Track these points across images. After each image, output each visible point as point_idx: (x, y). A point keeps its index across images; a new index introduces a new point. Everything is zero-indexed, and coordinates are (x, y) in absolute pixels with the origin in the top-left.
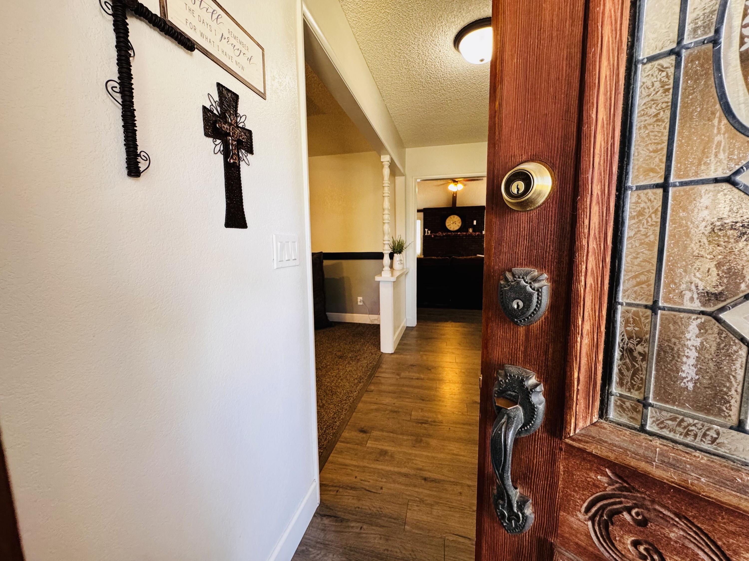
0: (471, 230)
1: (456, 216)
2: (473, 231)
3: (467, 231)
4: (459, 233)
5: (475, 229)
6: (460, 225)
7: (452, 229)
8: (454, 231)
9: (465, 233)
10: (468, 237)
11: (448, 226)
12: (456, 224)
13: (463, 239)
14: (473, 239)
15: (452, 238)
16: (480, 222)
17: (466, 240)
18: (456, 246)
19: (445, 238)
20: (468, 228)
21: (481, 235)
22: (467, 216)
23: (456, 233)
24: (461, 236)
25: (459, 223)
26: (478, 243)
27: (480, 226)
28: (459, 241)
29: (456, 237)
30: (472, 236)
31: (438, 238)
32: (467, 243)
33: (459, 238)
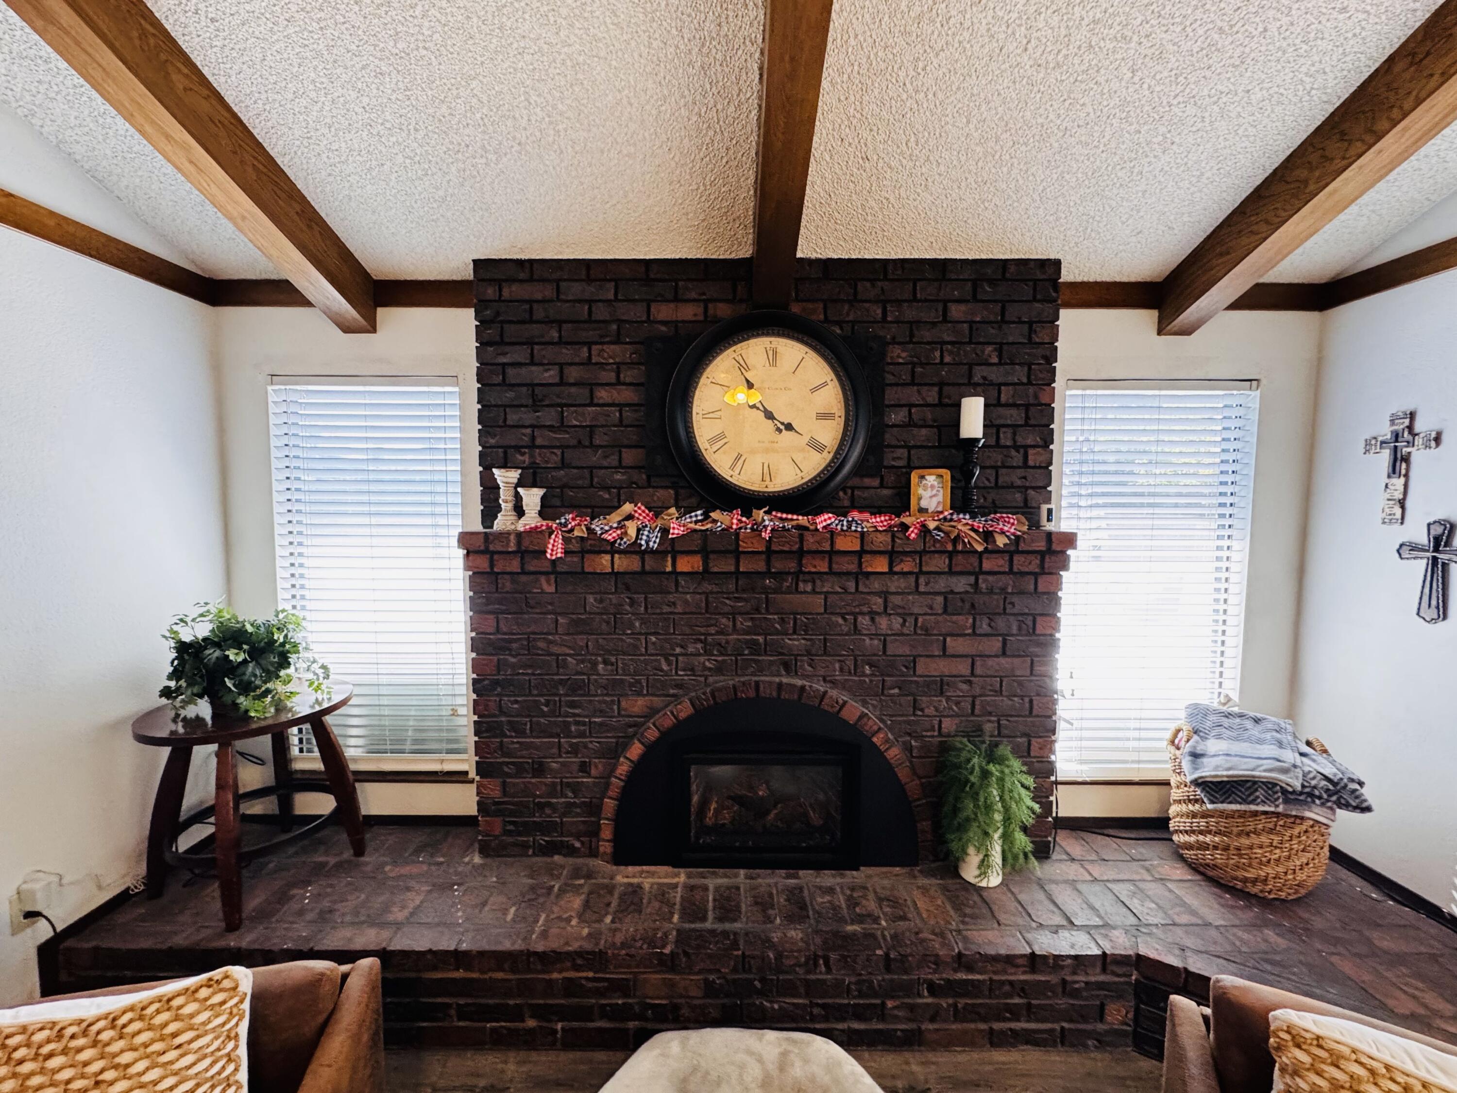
4: (824, 520)
5: (974, 477)
6: (829, 434)
7: (750, 478)
10: (907, 565)
11: (713, 441)
12: (789, 427)
13: (861, 575)
14: (961, 584)
15: (760, 566)
16: (1015, 416)
17: (896, 583)
18: (796, 643)
19: (685, 564)
20: (910, 467)
21: (1041, 545)
22: (898, 354)
23: (802, 520)
24: (842, 544)
25: (824, 416)
26: (1001, 623)
27: (1017, 458)
28: (820, 600)
29: (801, 553)
30: (951, 555)
31: (621, 563)
32: (904, 617)
33: (823, 567)
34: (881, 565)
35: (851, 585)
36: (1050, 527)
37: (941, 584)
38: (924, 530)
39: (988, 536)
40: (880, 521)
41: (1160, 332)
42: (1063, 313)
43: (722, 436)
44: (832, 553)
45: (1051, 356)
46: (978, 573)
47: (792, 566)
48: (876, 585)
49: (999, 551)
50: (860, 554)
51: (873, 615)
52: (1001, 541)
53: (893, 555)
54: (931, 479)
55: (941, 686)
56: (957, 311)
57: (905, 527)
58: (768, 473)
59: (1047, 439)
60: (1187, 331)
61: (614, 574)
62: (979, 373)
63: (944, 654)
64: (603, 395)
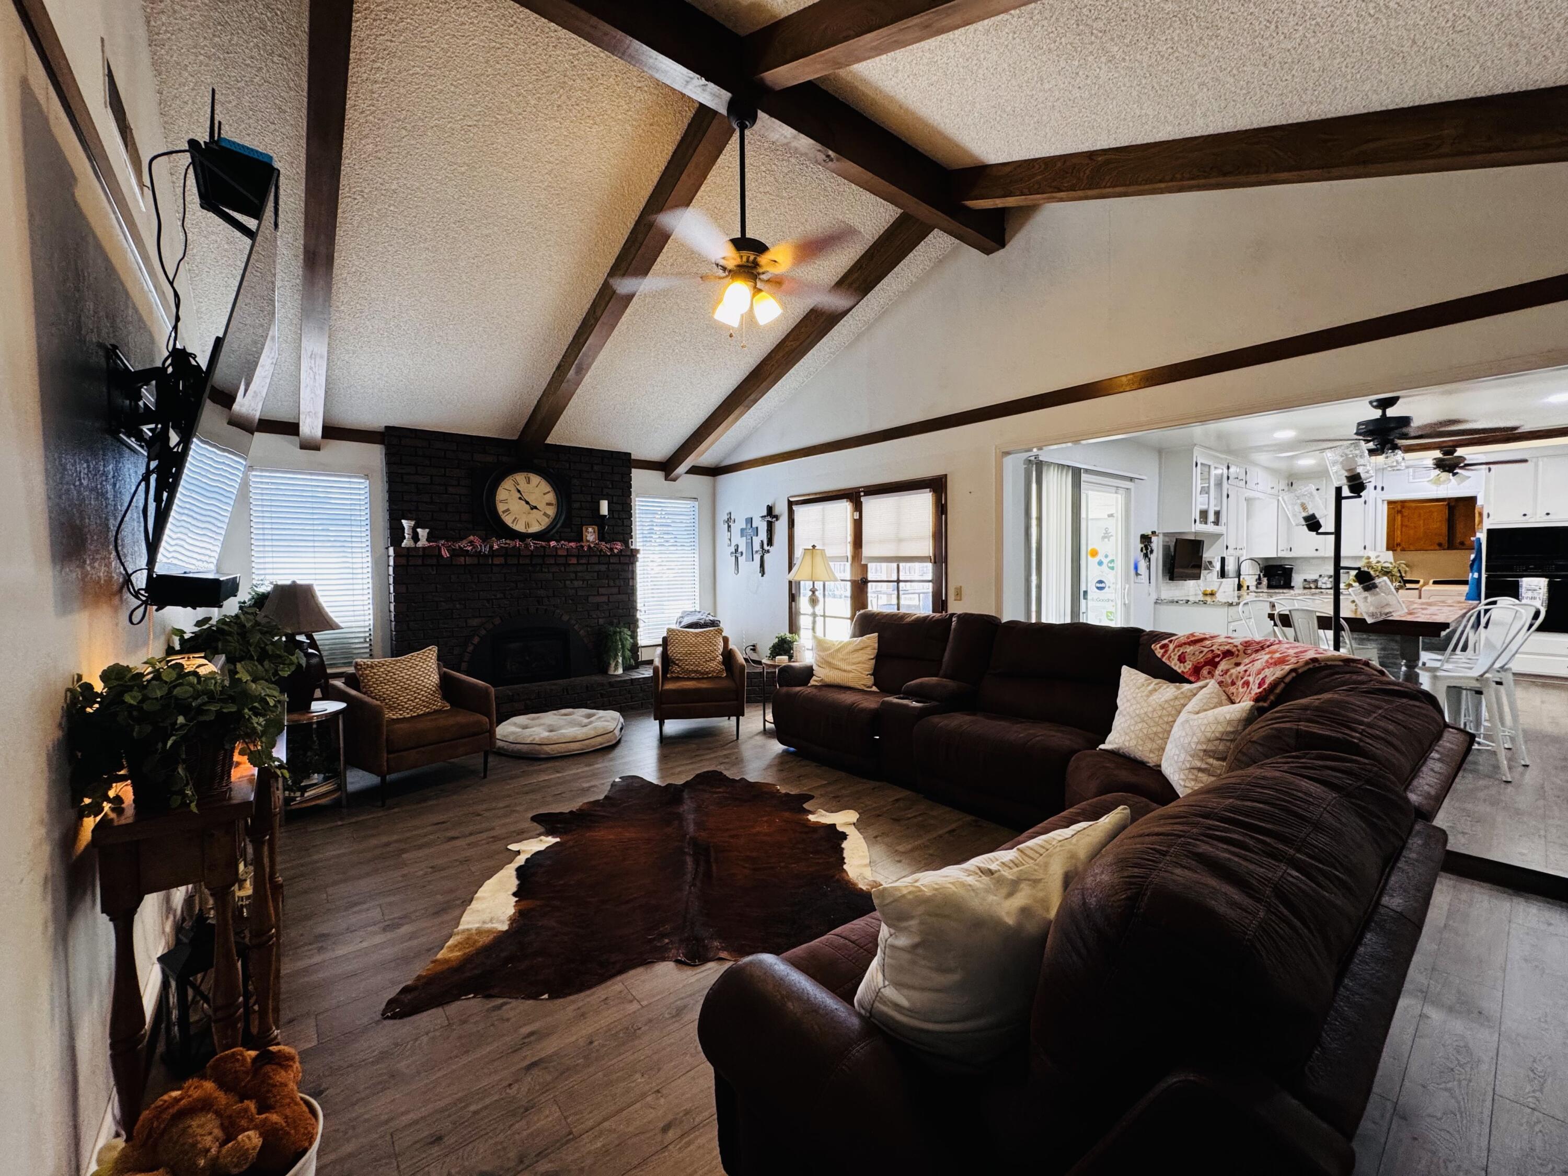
0: (591, 535)
1: (535, 479)
2: (601, 537)
3: (579, 538)
4: (553, 543)
5: (605, 529)
6: (551, 511)
7: (520, 527)
8: (530, 537)
11: (504, 512)
12: (536, 508)
13: (566, 565)
14: (603, 568)
15: (527, 561)
16: (619, 507)
17: (580, 568)
18: (542, 592)
19: (497, 561)
20: (582, 525)
21: (629, 553)
22: (575, 481)
23: (543, 543)
24: (560, 553)
25: (548, 504)
26: (617, 582)
27: (620, 522)
28: (551, 575)
29: (544, 556)
30: (599, 556)
31: (469, 560)
32: (583, 581)
33: (553, 561)
34: (574, 561)
35: (563, 569)
36: (633, 547)
37: (597, 568)
38: (589, 546)
39: (611, 549)
40: (573, 544)
41: (666, 479)
42: (633, 470)
43: (508, 510)
44: (557, 556)
45: (630, 487)
46: (609, 563)
47: (540, 561)
48: (572, 569)
49: (615, 555)
50: (566, 556)
51: (572, 580)
52: (616, 551)
53: (578, 557)
54: (590, 530)
55: (597, 606)
56: (596, 468)
57: (582, 547)
58: (528, 525)
59: (630, 516)
60: (674, 480)
61: (465, 565)
62: (605, 491)
63: (598, 594)
64: (451, 490)
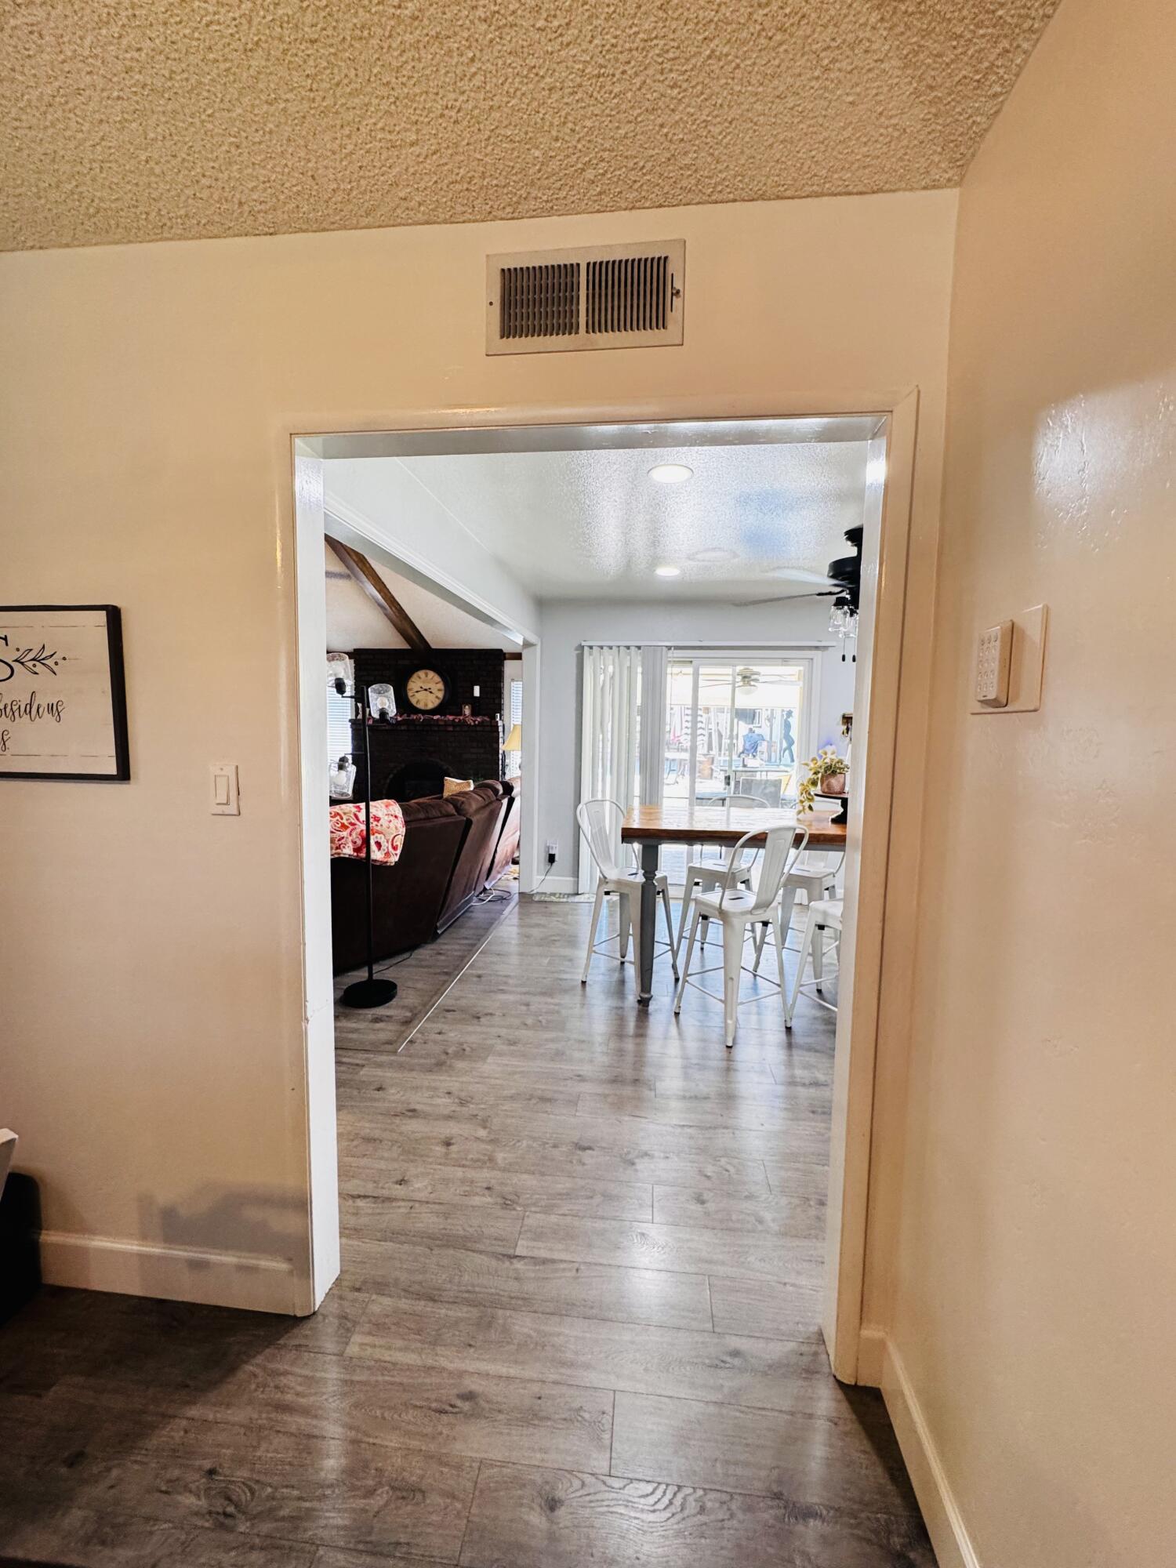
0: (467, 710)
1: (431, 674)
2: (474, 713)
3: (460, 713)
4: (435, 717)
5: (478, 707)
6: (441, 695)
7: (421, 706)
8: (424, 712)
9: (451, 718)
10: (458, 729)
11: (413, 697)
12: (431, 693)
13: (446, 731)
14: (473, 734)
16: (491, 690)
20: (460, 704)
22: (460, 673)
24: (441, 723)
25: (439, 690)
26: (484, 744)
27: (492, 701)
29: (435, 724)
30: (468, 726)
31: (387, 727)
32: (459, 742)
34: (451, 729)
35: (444, 734)
38: (465, 720)
39: (481, 722)
42: (504, 662)
43: (415, 695)
45: (503, 672)
46: (477, 731)
48: (451, 734)
50: (449, 725)
51: (451, 742)
54: (467, 707)
55: (469, 761)
56: (475, 662)
57: (460, 719)
58: (426, 705)
59: (501, 696)
61: (386, 730)
62: (478, 679)
63: (470, 753)
